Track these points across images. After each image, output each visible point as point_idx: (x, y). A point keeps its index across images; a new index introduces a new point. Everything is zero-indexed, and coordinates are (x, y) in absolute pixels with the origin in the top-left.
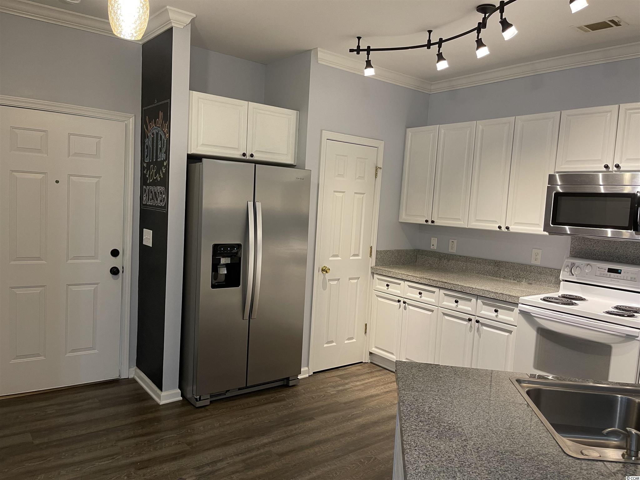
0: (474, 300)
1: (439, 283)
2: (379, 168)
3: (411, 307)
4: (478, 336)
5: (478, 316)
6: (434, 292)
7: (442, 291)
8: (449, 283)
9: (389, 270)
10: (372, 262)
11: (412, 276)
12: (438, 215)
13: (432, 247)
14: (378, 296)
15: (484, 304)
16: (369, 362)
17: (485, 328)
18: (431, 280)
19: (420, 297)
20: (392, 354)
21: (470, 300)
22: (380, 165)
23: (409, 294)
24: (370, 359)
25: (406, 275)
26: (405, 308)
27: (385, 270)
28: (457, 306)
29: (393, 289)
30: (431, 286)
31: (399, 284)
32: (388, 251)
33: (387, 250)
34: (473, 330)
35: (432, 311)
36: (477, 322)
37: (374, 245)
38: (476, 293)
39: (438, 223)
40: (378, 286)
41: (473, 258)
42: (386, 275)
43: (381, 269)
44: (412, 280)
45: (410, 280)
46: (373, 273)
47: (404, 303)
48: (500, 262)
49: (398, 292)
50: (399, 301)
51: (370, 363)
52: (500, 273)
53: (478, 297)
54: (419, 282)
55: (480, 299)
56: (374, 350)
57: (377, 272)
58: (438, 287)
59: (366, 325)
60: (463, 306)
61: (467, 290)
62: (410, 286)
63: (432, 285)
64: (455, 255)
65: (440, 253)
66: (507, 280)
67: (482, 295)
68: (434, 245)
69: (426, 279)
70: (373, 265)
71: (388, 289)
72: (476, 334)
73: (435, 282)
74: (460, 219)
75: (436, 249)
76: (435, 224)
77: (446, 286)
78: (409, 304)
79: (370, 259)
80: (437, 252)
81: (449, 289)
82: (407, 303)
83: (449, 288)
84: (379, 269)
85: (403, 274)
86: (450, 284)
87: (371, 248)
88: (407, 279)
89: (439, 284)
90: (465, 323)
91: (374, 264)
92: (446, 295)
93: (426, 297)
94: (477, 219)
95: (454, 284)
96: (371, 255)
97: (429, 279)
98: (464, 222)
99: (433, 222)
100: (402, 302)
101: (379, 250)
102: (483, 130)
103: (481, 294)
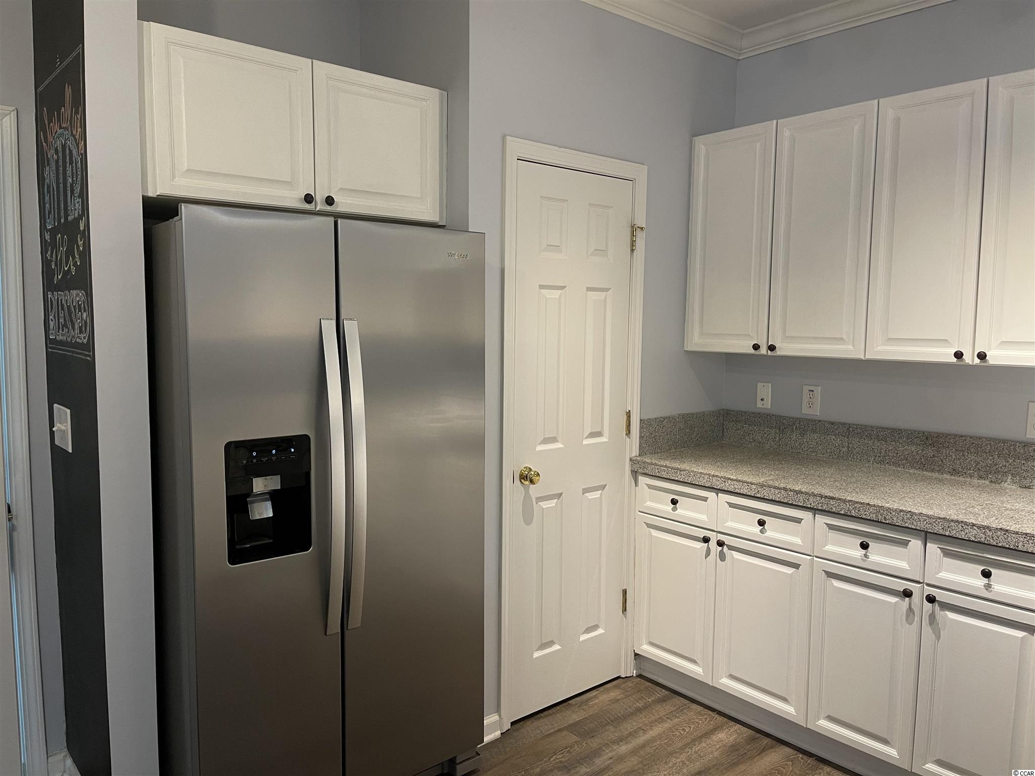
0: (916, 544)
1: (811, 499)
2: (638, 227)
3: (736, 555)
4: (934, 636)
5: (928, 585)
6: (798, 521)
7: (821, 520)
8: (840, 499)
9: (676, 465)
10: (632, 446)
11: (736, 480)
12: (784, 331)
13: (759, 404)
14: (649, 526)
15: (947, 553)
16: (634, 675)
17: (951, 615)
18: (791, 491)
19: (761, 531)
20: (693, 661)
21: (905, 544)
22: (641, 222)
23: (730, 524)
24: (637, 667)
25: (722, 477)
26: (722, 557)
27: (666, 466)
28: (866, 556)
29: (688, 511)
30: (792, 504)
31: (705, 499)
32: (665, 418)
33: (661, 418)
34: (917, 619)
35: (796, 566)
36: (931, 599)
37: (635, 407)
38: (921, 525)
39: (785, 349)
40: (649, 504)
41: (864, 428)
42: (668, 477)
43: (656, 464)
44: (739, 491)
45: (732, 490)
46: (635, 474)
47: (720, 544)
48: (939, 435)
49: (701, 517)
50: (706, 540)
51: (637, 676)
52: (940, 462)
53: (926, 536)
54: (758, 495)
55: (935, 541)
56: (646, 649)
57: (646, 471)
58: (810, 508)
59: (625, 592)
60: (884, 557)
61: (895, 519)
62: (731, 505)
63: (794, 503)
64: (820, 421)
65: (781, 417)
66: (961, 479)
67: (941, 532)
68: (765, 400)
69: (775, 488)
70: (634, 454)
71: (674, 509)
72: (927, 630)
73: (801, 497)
74: (842, 339)
75: (770, 408)
76: (778, 352)
77: (833, 506)
78: (731, 548)
79: (628, 439)
80: (773, 415)
81: (843, 515)
82: (727, 545)
83: (843, 512)
84: (652, 464)
85: (713, 476)
86: (845, 501)
87: (629, 414)
88: (726, 489)
89: (812, 502)
90: (893, 600)
91: (635, 452)
92: (831, 527)
93: (776, 532)
94: (890, 336)
95: (857, 502)
96: (629, 431)
97: (785, 489)
98: (853, 346)
99: (772, 348)
100: (713, 544)
101: (645, 417)
102: (897, 121)
103: (938, 529)
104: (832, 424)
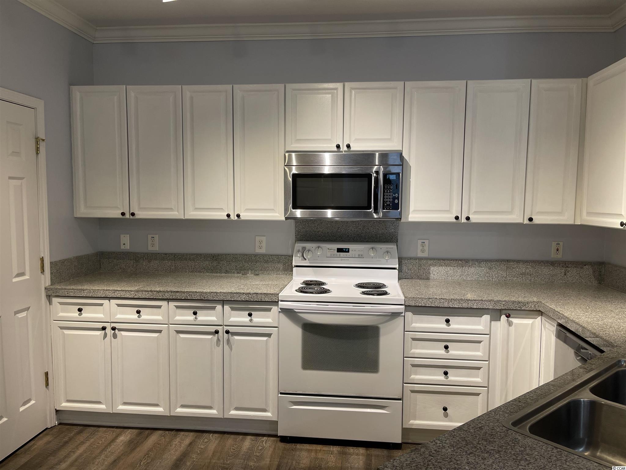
0: (219, 307)
1: (166, 294)
2: (41, 139)
3: (124, 333)
4: (229, 349)
5: (226, 326)
6: (159, 307)
7: (172, 304)
8: (181, 292)
9: (80, 287)
10: (46, 280)
11: (122, 290)
12: (139, 205)
13: (123, 247)
15: (233, 309)
16: (57, 424)
17: (236, 338)
18: (155, 291)
19: (139, 317)
20: (99, 403)
21: (214, 308)
22: (42, 136)
23: (119, 316)
24: (58, 419)
25: (112, 290)
26: (115, 336)
27: (73, 289)
28: (196, 318)
29: (89, 314)
30: (156, 299)
31: (101, 305)
32: (65, 260)
34: (221, 343)
35: (160, 331)
36: (227, 332)
38: (221, 298)
40: (61, 314)
41: (183, 255)
42: (75, 295)
43: (65, 289)
44: (123, 297)
45: (119, 297)
46: (49, 297)
47: (114, 329)
49: (100, 316)
50: (104, 328)
53: (223, 302)
54: (136, 297)
55: (227, 304)
58: (166, 299)
59: (47, 374)
60: (205, 317)
61: (209, 297)
62: (119, 305)
66: (230, 275)
67: (230, 299)
68: (126, 244)
69: (146, 291)
70: (47, 285)
71: (80, 315)
72: (226, 347)
73: (161, 294)
75: (129, 248)
76: (137, 217)
77: (178, 296)
78: (120, 330)
79: (43, 276)
80: (131, 253)
81: (184, 299)
82: (117, 329)
84: (62, 289)
85: (107, 290)
86: (184, 292)
87: (42, 260)
88: (115, 296)
89: (167, 296)
90: (210, 337)
91: (48, 283)
92: (177, 307)
93: (147, 315)
94: (197, 207)
95: (190, 292)
97: (151, 291)
99: (133, 214)
100: (109, 331)
101: (53, 260)
102: (192, 98)
104: (166, 254)
